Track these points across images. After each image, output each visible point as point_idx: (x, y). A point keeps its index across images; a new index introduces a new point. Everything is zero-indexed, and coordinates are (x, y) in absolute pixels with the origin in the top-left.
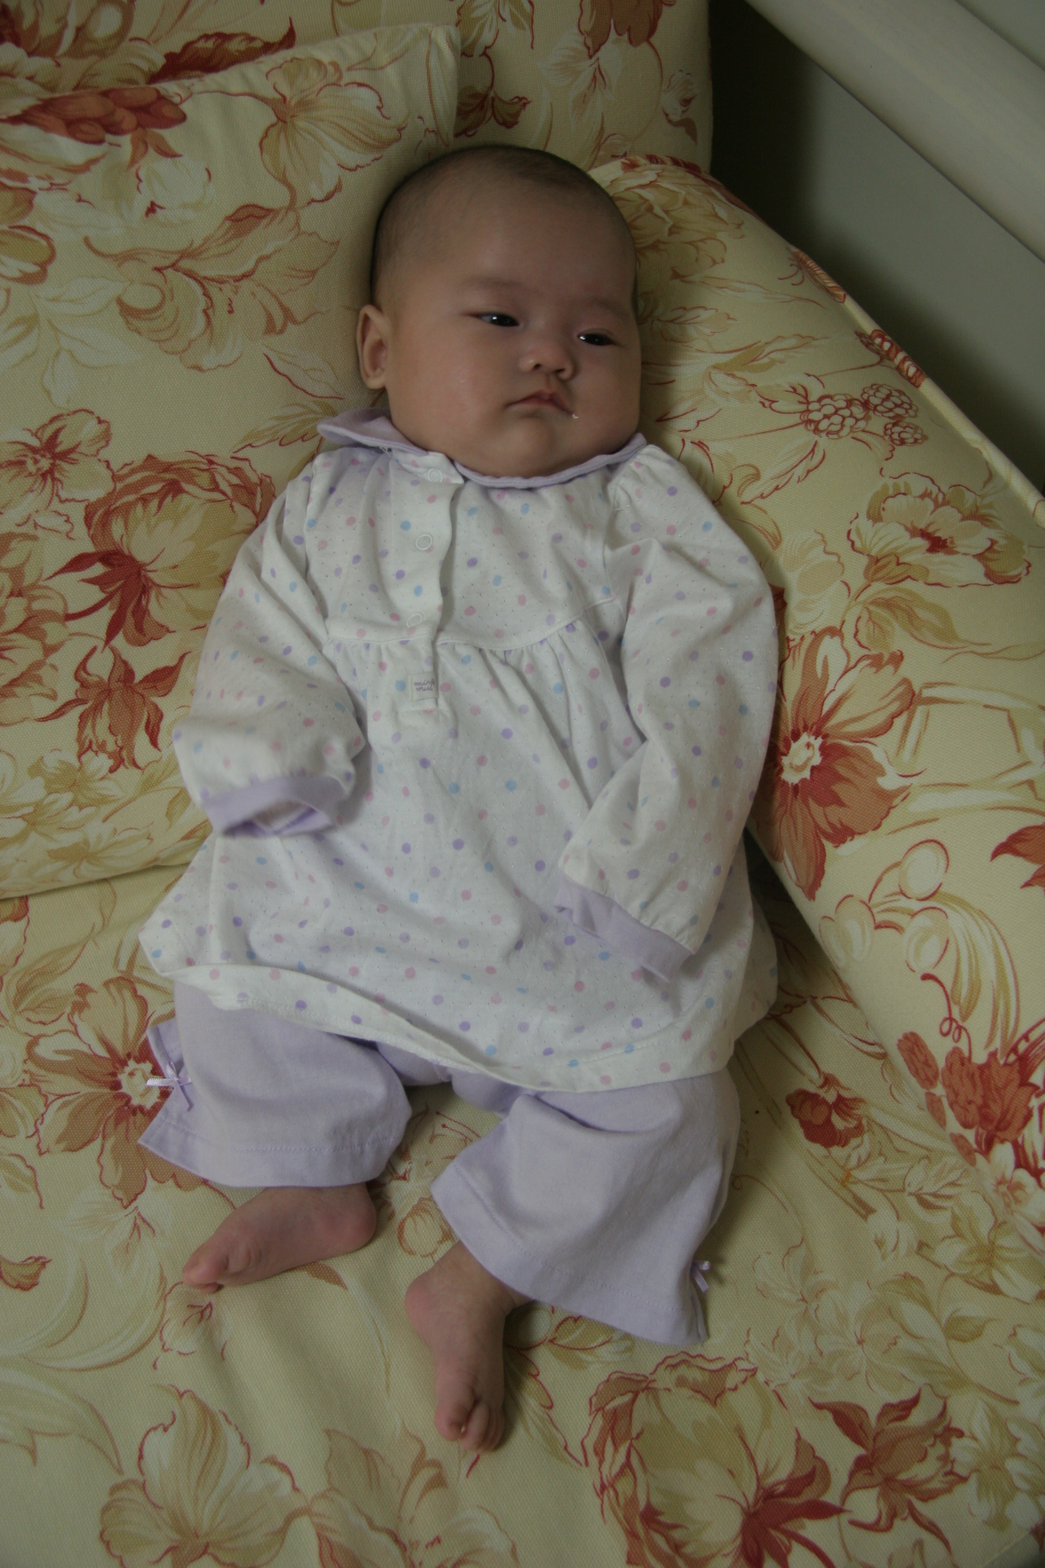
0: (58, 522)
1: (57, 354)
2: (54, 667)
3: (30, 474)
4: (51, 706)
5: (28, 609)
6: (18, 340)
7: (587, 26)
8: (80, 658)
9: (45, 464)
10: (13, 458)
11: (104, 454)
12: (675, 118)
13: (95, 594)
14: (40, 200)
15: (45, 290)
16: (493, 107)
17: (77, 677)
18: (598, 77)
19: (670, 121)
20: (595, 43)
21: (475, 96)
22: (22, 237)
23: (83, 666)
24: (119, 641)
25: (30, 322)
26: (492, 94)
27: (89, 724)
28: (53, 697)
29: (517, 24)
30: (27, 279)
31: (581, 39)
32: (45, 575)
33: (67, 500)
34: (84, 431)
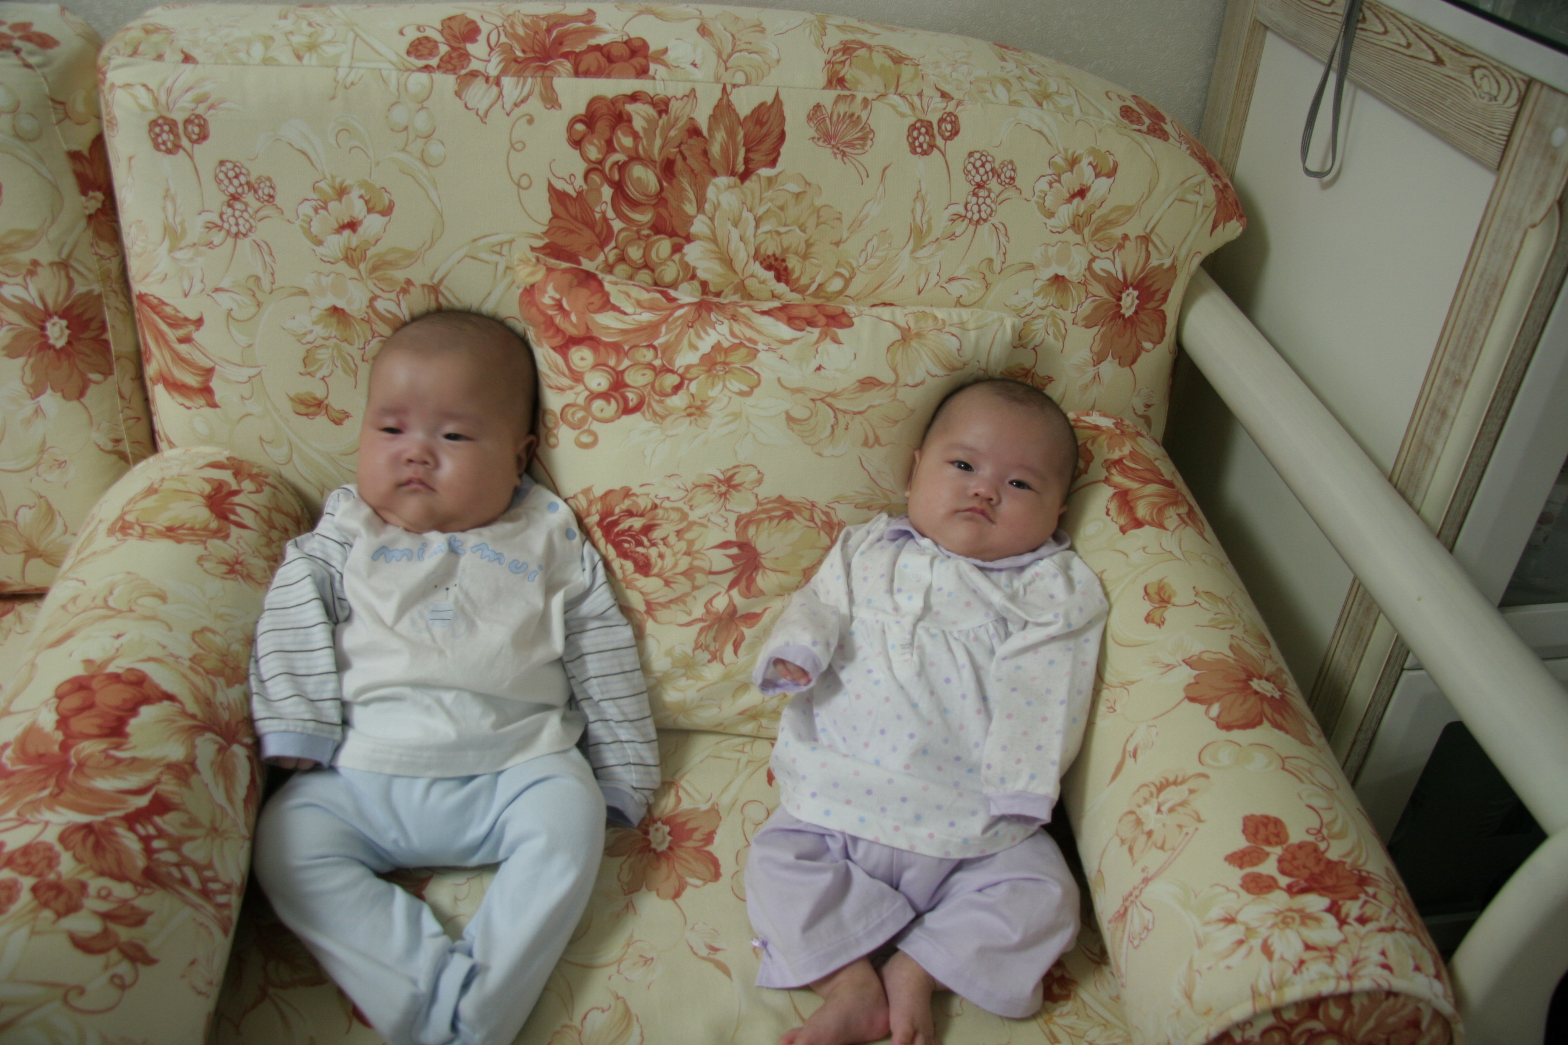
0: (721, 521)
1: (746, 434)
2: (695, 598)
3: (714, 493)
4: (687, 619)
5: (691, 564)
6: (727, 423)
7: (1096, 349)
8: (710, 596)
9: (723, 489)
10: (707, 483)
11: (756, 490)
12: (1140, 413)
13: (728, 564)
14: (762, 356)
15: (750, 401)
16: (1032, 377)
17: (705, 606)
18: (1097, 377)
19: (1136, 413)
20: (1098, 359)
21: (1023, 369)
22: (746, 372)
23: (710, 601)
24: (735, 593)
25: (736, 416)
26: (1033, 371)
27: (704, 634)
28: (689, 614)
29: (1056, 338)
30: (742, 394)
31: (1090, 355)
32: (706, 547)
33: (729, 510)
34: (747, 476)
